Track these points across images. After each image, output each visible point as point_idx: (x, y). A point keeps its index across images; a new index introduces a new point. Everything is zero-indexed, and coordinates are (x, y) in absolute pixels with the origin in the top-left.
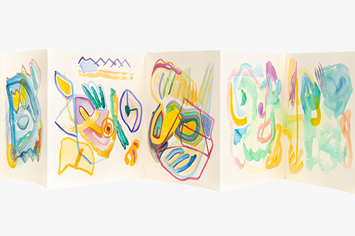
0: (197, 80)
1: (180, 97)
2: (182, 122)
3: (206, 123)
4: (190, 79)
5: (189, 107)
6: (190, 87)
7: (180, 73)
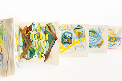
0: (117, 31)
1: (110, 34)
2: (110, 39)
3: (119, 38)
4: (114, 31)
5: (113, 36)
6: (114, 32)
7: (111, 30)
